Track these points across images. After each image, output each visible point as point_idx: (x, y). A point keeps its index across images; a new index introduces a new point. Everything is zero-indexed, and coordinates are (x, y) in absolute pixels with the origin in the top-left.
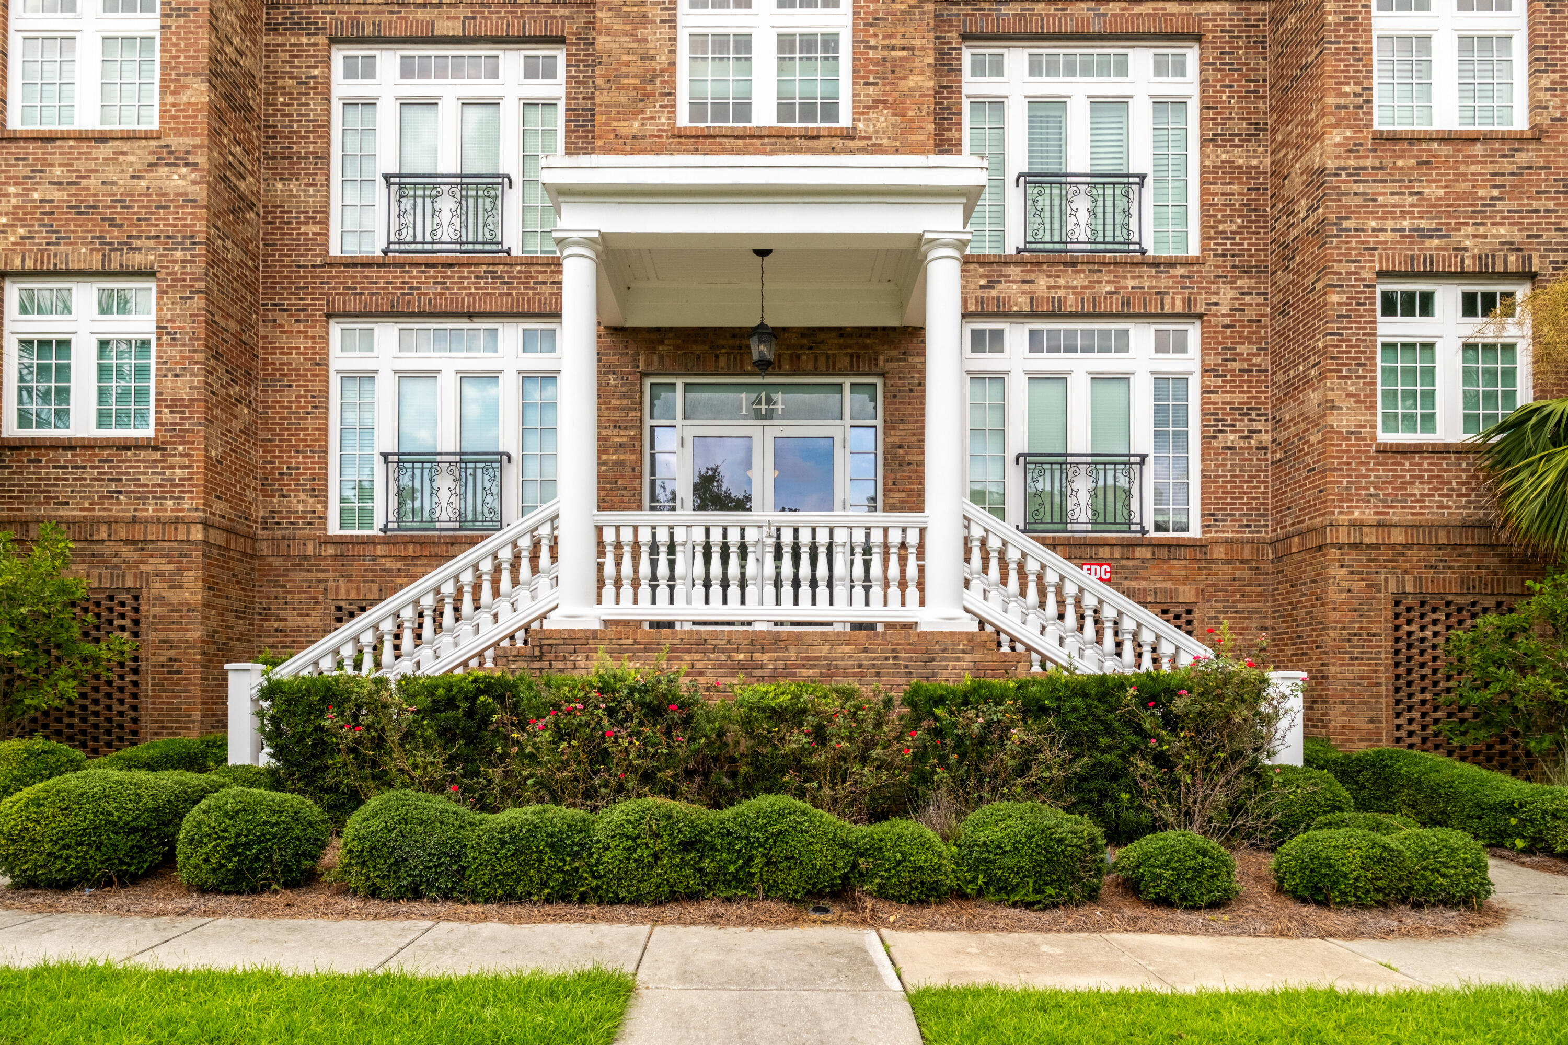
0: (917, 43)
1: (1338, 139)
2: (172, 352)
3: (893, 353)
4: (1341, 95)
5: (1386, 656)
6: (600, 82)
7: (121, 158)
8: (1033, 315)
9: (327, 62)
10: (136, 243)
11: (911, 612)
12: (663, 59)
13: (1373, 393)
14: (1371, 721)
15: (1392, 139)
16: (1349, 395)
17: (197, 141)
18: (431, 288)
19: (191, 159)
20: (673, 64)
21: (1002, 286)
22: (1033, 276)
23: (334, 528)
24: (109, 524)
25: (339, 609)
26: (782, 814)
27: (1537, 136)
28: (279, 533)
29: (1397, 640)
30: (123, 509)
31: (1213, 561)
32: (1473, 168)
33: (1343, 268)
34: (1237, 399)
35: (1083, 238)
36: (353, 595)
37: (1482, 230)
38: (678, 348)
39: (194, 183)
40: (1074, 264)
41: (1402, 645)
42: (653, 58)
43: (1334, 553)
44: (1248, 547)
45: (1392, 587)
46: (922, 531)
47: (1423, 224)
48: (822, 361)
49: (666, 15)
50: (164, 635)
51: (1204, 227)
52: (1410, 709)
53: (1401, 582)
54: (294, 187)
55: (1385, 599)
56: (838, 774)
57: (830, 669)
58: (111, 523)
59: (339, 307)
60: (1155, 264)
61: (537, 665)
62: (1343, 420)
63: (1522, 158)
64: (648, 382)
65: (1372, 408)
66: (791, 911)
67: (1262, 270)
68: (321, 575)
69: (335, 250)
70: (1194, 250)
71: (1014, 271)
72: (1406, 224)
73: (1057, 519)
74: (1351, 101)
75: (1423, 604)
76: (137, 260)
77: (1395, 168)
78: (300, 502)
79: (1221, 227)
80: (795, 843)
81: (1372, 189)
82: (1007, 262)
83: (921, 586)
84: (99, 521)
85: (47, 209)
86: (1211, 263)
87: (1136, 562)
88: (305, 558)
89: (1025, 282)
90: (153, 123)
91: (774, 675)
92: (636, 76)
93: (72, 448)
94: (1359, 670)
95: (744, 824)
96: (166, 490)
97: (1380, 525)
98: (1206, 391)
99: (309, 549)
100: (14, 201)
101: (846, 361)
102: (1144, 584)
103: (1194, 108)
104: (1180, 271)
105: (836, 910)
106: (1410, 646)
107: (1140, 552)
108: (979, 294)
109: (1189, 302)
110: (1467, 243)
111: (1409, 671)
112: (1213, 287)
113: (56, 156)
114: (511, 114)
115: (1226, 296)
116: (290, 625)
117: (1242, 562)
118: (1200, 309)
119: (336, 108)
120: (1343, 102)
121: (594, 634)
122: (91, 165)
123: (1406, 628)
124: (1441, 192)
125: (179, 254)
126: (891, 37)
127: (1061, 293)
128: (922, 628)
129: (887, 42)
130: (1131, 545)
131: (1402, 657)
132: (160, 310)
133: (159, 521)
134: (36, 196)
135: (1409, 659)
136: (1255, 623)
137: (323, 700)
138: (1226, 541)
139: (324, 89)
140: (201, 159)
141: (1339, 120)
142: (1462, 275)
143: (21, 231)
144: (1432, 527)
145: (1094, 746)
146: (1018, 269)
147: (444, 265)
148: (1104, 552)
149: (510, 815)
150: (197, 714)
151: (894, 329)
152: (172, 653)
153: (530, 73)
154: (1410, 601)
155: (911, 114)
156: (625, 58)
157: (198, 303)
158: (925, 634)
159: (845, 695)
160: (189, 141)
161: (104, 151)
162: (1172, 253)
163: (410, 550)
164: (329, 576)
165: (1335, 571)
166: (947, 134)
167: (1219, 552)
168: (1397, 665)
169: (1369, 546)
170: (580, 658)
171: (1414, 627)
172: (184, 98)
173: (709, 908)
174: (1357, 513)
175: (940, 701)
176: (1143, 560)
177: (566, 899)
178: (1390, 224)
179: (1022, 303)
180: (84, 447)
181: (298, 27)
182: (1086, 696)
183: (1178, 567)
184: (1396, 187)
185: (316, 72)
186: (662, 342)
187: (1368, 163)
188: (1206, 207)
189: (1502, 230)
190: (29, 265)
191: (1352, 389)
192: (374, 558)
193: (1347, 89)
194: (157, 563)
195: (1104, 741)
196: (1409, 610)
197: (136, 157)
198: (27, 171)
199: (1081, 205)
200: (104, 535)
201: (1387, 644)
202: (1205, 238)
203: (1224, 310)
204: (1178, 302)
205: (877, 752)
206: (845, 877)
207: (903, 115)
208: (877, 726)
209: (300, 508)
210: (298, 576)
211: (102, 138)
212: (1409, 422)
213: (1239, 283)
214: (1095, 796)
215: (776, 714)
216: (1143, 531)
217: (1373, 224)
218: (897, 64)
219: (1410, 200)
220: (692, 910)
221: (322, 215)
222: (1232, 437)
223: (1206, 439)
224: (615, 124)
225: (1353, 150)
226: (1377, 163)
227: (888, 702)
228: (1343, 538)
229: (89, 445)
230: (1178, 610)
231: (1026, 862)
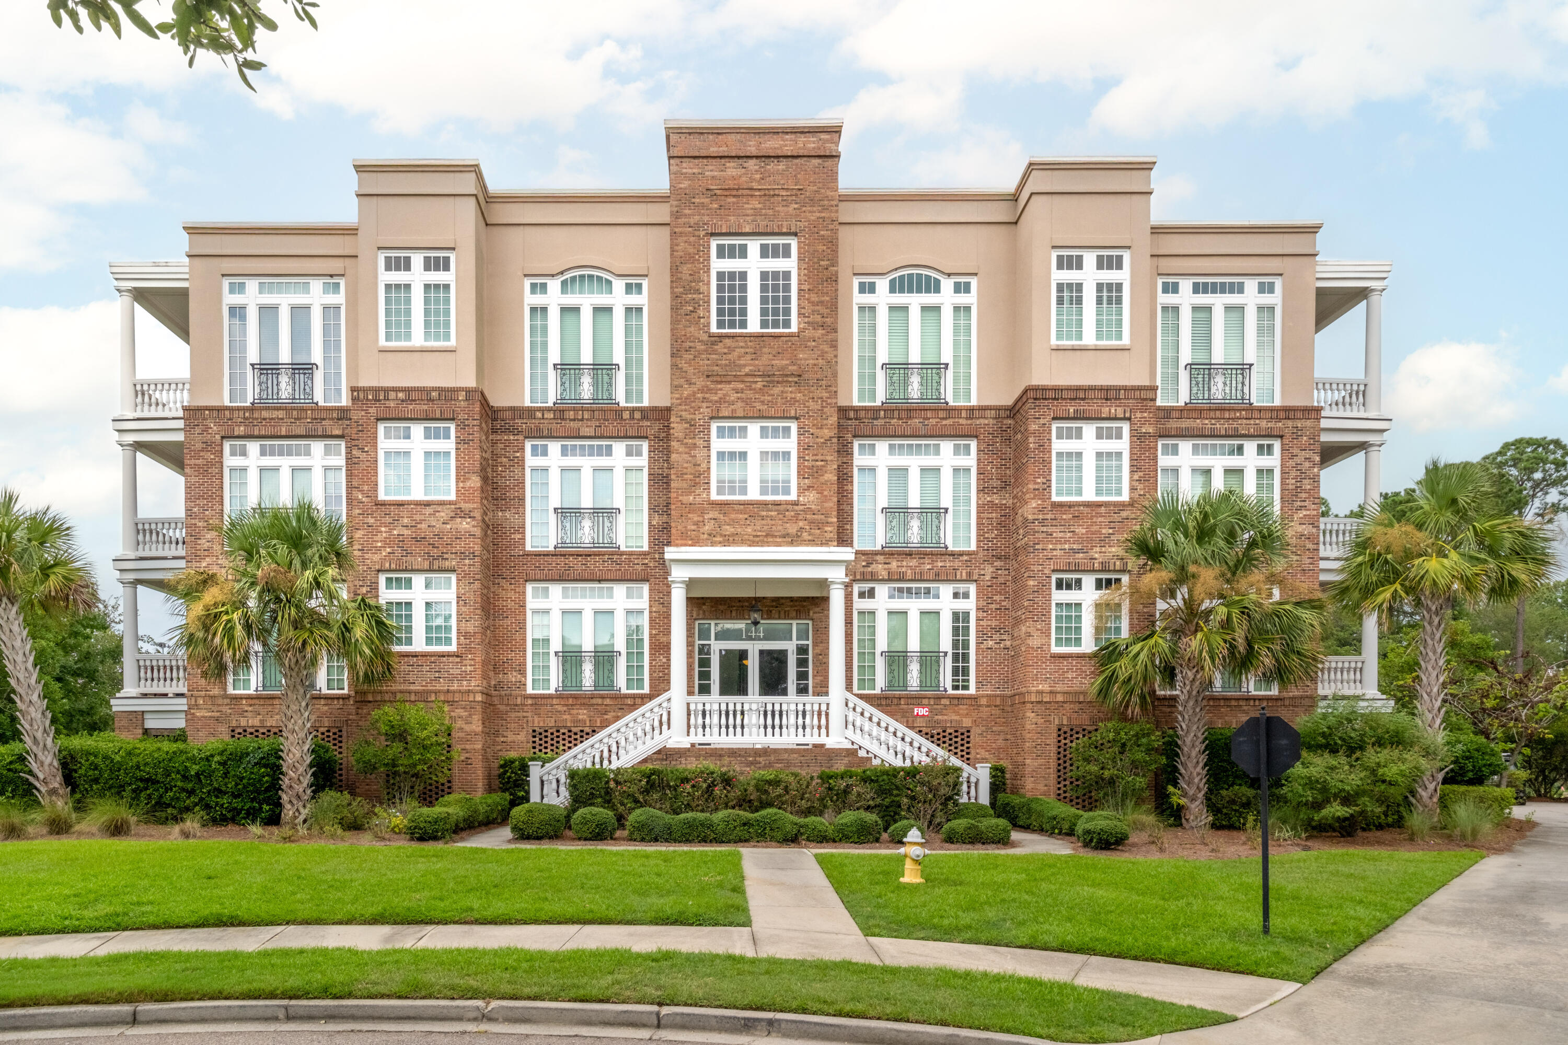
0: (829, 458)
1: (1034, 505)
2: (464, 609)
3: (817, 609)
4: (1036, 483)
5: (1053, 755)
6: (673, 477)
7: (437, 514)
8: (890, 580)
9: (523, 449)
10: (446, 556)
11: (823, 740)
12: (704, 465)
13: (1050, 629)
14: (1046, 786)
15: (1061, 505)
16: (1038, 630)
17: (475, 505)
18: (579, 567)
19: (472, 514)
20: (709, 468)
21: (874, 566)
22: (890, 560)
23: (530, 690)
24: (436, 693)
25: (534, 731)
26: (776, 814)
27: (1132, 504)
28: (503, 693)
29: (1059, 747)
30: (442, 686)
31: (980, 706)
32: (1100, 519)
33: (1036, 568)
34: (994, 624)
35: (915, 541)
36: (541, 724)
37: (1103, 549)
38: (712, 607)
39: (474, 526)
40: (911, 555)
41: (1061, 750)
42: (699, 465)
43: (1029, 706)
44: (998, 699)
45: (1057, 722)
46: (828, 704)
47: (1075, 546)
48: (782, 613)
49: (705, 444)
50: (463, 746)
51: (978, 535)
52: (1065, 780)
53: (1061, 719)
54: (507, 514)
55: (1054, 728)
56: (793, 803)
57: (788, 764)
58: (436, 692)
59: (532, 576)
60: (953, 554)
61: (664, 763)
62: (1035, 642)
63: (1124, 514)
64: (697, 623)
65: (1049, 636)
66: (778, 845)
67: (1006, 558)
68: (525, 714)
69: (528, 548)
70: (973, 547)
71: (880, 558)
72: (1067, 546)
73: (901, 684)
74: (1041, 487)
75: (1072, 730)
76: (447, 564)
77: (1062, 519)
78: (513, 677)
79: (986, 535)
80: (780, 823)
81: (1050, 529)
82: (876, 553)
83: (827, 728)
84: (431, 692)
85: (401, 539)
86: (981, 554)
87: (942, 707)
88: (516, 705)
89: (885, 563)
90: (452, 497)
91: (765, 767)
92: (691, 474)
93: (416, 656)
94: (1040, 761)
95: (763, 817)
96: (463, 676)
97: (1051, 692)
98: (978, 619)
99: (519, 701)
100: (384, 535)
101: (794, 614)
102: (945, 717)
103: (974, 472)
104: (965, 558)
105: (793, 845)
106: (1065, 750)
107: (944, 701)
108: (862, 570)
109: (969, 574)
110: (1097, 556)
111: (1065, 762)
112: (982, 566)
113: (404, 512)
114: (619, 474)
115: (989, 570)
116: (509, 739)
117: (995, 706)
118: (975, 577)
119: (528, 472)
120: (1037, 487)
121: (688, 750)
122: (422, 517)
123: (1063, 741)
124: (1084, 531)
125: (467, 561)
126: (816, 455)
127: (904, 570)
128: (827, 747)
129: (814, 458)
130: (939, 698)
131: (1061, 755)
132: (458, 589)
133: (460, 691)
134: (395, 532)
135: (1065, 756)
136: (1002, 737)
137: (594, 777)
138: (987, 696)
139: (521, 462)
140: (478, 514)
141: (1035, 496)
142: (1094, 571)
143: (388, 550)
144: (1077, 693)
145: (891, 795)
146: (882, 557)
147: (586, 555)
148: (925, 701)
149: (682, 816)
150: (480, 784)
151: (817, 598)
152: (467, 755)
153: (629, 453)
154: (1065, 729)
155: (826, 493)
156: (685, 465)
157: (477, 585)
158: (828, 749)
159: (795, 775)
160: (471, 506)
161: (429, 510)
162: (961, 549)
163: (570, 701)
164: (529, 714)
165: (1029, 714)
166: (846, 488)
167: (984, 701)
168: (1059, 759)
169: (1046, 702)
170: (683, 760)
171: (1067, 741)
172: (468, 484)
173: (752, 844)
174: (1040, 686)
175: (831, 777)
176: (945, 705)
177: (706, 842)
178: (1059, 546)
179: (884, 574)
180: (422, 656)
181: (508, 431)
182: (888, 775)
183: (963, 709)
184: (1062, 528)
185: (518, 454)
186: (704, 604)
187: (1049, 517)
188: (979, 524)
189: (1113, 549)
190: (393, 566)
191: (1039, 627)
192: (552, 705)
193: (1039, 480)
194: (460, 712)
195: (895, 792)
196: (1065, 733)
197: (443, 514)
198: (391, 520)
199: (915, 524)
200: (433, 699)
201: (1054, 749)
202: (978, 541)
203: (988, 578)
204: (964, 574)
205: (806, 796)
206: (796, 835)
207: (821, 493)
208: (807, 787)
209: (514, 680)
210: (513, 715)
211: (428, 504)
212: (1068, 642)
213: (995, 564)
214: (892, 814)
215: (769, 782)
216: (945, 690)
217: (1051, 546)
218: (819, 469)
219: (1069, 535)
220: (746, 844)
221: (522, 529)
222: (991, 643)
223: (978, 644)
224: (681, 498)
225: (1041, 510)
226: (1053, 517)
227: (812, 778)
228: (1033, 699)
229: (425, 655)
230: (963, 731)
231: (854, 829)
